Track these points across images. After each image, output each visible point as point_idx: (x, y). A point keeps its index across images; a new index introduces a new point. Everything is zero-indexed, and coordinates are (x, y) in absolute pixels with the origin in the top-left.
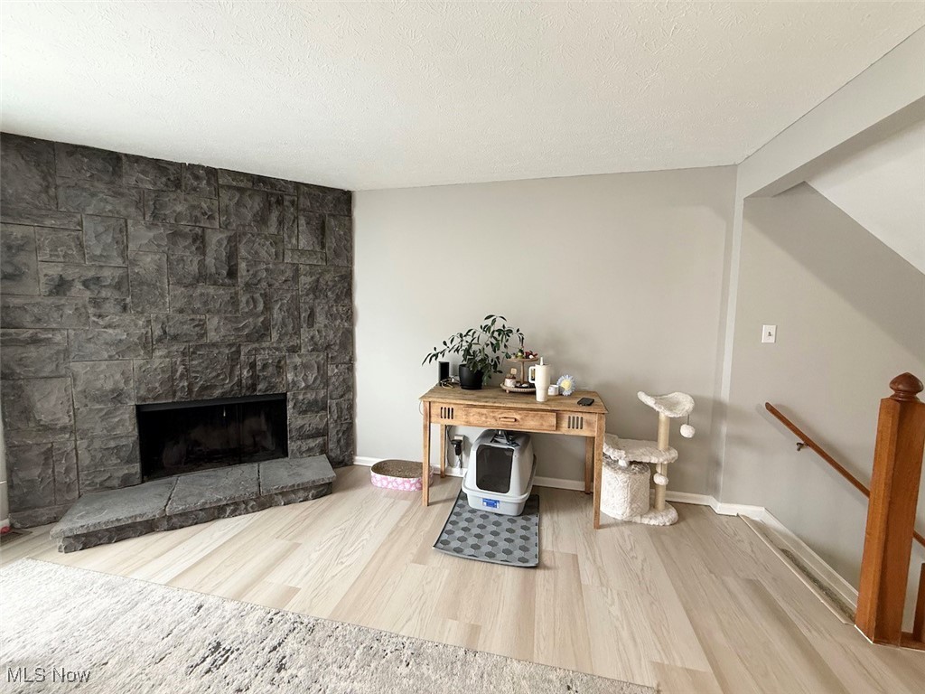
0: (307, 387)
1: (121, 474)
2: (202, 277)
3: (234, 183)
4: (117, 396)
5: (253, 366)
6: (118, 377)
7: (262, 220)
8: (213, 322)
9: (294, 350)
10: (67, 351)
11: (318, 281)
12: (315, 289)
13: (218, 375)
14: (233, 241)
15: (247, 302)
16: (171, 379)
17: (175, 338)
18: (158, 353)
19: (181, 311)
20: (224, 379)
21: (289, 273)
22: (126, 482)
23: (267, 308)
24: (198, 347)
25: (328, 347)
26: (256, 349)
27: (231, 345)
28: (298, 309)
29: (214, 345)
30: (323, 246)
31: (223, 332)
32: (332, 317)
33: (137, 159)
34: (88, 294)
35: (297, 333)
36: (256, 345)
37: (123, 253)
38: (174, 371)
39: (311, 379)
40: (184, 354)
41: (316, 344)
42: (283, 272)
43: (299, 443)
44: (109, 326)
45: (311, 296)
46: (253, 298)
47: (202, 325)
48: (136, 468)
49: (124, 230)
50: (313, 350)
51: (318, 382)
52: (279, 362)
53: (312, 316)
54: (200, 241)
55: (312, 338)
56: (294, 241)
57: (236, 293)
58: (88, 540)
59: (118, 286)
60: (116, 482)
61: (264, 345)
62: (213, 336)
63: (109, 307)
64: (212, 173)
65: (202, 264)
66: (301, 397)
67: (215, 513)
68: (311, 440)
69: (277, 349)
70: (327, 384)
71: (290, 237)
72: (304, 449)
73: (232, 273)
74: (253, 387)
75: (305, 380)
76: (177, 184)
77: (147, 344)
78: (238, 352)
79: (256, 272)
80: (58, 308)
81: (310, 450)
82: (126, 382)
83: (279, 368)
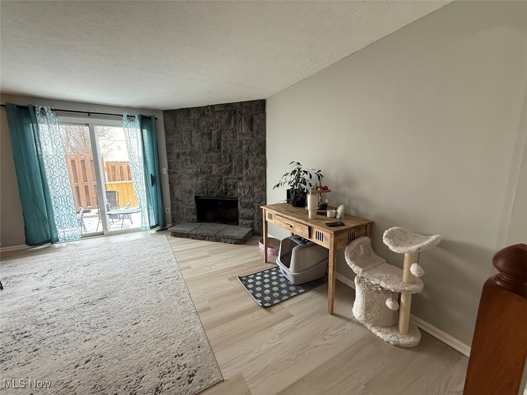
0: (245, 196)
1: (192, 218)
2: (210, 149)
3: (219, 109)
4: (190, 192)
5: (226, 185)
6: (190, 185)
7: (228, 122)
8: (214, 167)
9: (240, 179)
10: (180, 176)
11: (249, 147)
12: (248, 151)
13: (215, 188)
14: (219, 133)
15: (224, 159)
16: (203, 188)
17: (204, 173)
18: (200, 178)
19: (205, 163)
20: (216, 189)
21: (238, 145)
22: (193, 221)
23: (230, 161)
24: (210, 176)
25: (253, 178)
26: (227, 178)
27: (219, 176)
28: (242, 161)
29: (214, 176)
30: (251, 129)
31: (216, 171)
32: (255, 164)
33: (193, 108)
34: (184, 158)
35: (241, 171)
36: (227, 176)
37: (191, 144)
38: (203, 185)
39: (246, 193)
40: (206, 179)
41: (248, 177)
42: (236, 145)
43: (243, 220)
44: (188, 168)
45: (246, 154)
46: (225, 156)
47: (211, 168)
48: (195, 217)
49: (191, 135)
50: (247, 180)
51: (249, 194)
52: (235, 184)
53: (247, 163)
54: (210, 135)
55: (247, 174)
56: (240, 130)
57: (221, 155)
58: (176, 235)
59: (190, 155)
60: (190, 220)
61: (230, 176)
62: (214, 173)
63: (189, 162)
64: (212, 106)
65: (210, 144)
66: (243, 200)
67: (203, 238)
68: (247, 220)
69: (234, 179)
70: (253, 196)
71: (239, 128)
72: (244, 223)
73: (219, 147)
74: (226, 193)
75: (244, 193)
76: (203, 114)
77: (197, 175)
78: (222, 179)
79: (227, 145)
80: (178, 162)
81: (246, 224)
82: (192, 187)
83: (235, 186)
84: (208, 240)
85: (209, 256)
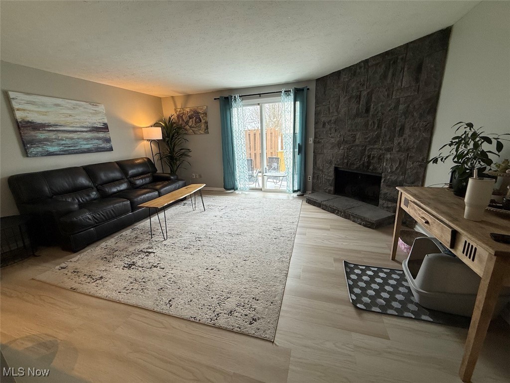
0: (392, 172)
1: (329, 188)
2: (357, 115)
3: (374, 63)
4: (331, 163)
5: (369, 157)
6: (331, 156)
7: (385, 76)
8: (358, 135)
9: (389, 150)
10: (323, 146)
11: (408, 106)
12: (406, 113)
13: (356, 159)
14: (370, 95)
15: (371, 125)
16: (343, 159)
17: (346, 142)
18: (341, 148)
19: (349, 131)
20: (357, 161)
21: (393, 105)
22: (329, 192)
23: (379, 127)
24: (352, 146)
25: (408, 149)
26: (371, 148)
27: (363, 146)
28: (395, 126)
29: (357, 145)
30: (417, 80)
31: (360, 140)
32: (414, 129)
33: (343, 70)
34: (329, 127)
35: (392, 140)
36: (372, 147)
37: (337, 111)
38: (344, 156)
39: (394, 168)
40: (348, 149)
41: (401, 147)
42: (390, 105)
43: (384, 202)
44: (332, 137)
45: (403, 117)
46: (374, 122)
47: (354, 137)
48: (332, 188)
49: (338, 101)
50: (399, 151)
51: (398, 171)
52: (380, 156)
53: (402, 129)
54: (359, 97)
55: (399, 143)
56: (399, 84)
57: (368, 121)
58: (310, 202)
59: (335, 123)
60: (327, 191)
61: (376, 146)
62: (357, 142)
63: (333, 130)
64: (366, 61)
65: (358, 109)
66: (388, 177)
68: (389, 203)
69: (380, 149)
70: (404, 173)
71: (397, 82)
72: (385, 205)
73: (367, 111)
74: (368, 167)
75: (391, 168)
76: (354, 74)
77: (339, 144)
78: (365, 150)
79: (377, 108)
80: (323, 132)
81: (388, 207)
82: (333, 158)
83: (380, 159)
84: (337, 214)
85: (329, 230)
